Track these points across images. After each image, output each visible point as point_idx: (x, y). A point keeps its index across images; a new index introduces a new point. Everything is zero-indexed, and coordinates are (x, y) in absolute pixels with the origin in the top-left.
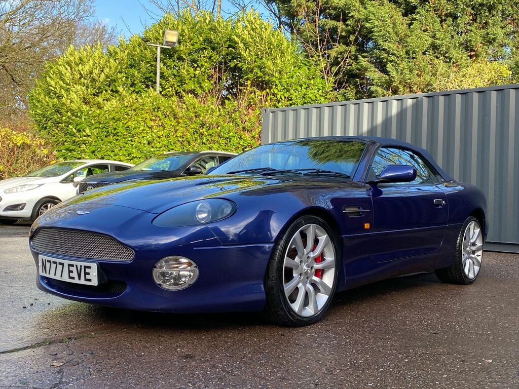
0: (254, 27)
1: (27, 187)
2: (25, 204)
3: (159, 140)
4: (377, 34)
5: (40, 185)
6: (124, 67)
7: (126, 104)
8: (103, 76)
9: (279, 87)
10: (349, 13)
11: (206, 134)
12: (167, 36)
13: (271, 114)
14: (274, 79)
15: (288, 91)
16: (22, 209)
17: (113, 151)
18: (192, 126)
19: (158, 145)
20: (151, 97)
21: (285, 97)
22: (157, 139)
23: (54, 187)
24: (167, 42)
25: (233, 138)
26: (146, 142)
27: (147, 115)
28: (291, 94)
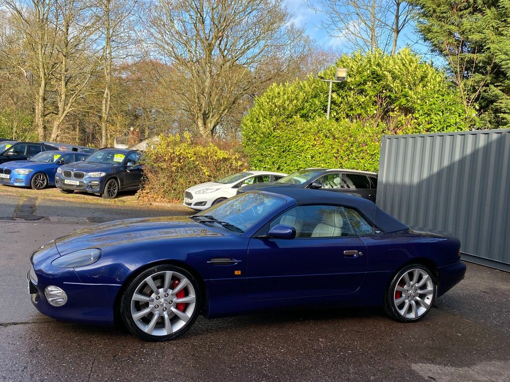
0: (404, 62)
1: (209, 191)
2: (206, 202)
3: (319, 155)
4: (506, 66)
5: (218, 189)
6: (310, 97)
7: (298, 128)
8: (291, 106)
9: (421, 112)
10: (485, 46)
11: (356, 151)
12: (338, 73)
13: (388, 140)
14: (417, 106)
15: (429, 115)
16: (204, 205)
17: (286, 163)
18: (345, 145)
19: (318, 159)
20: (316, 122)
21: (426, 121)
22: (318, 154)
23: (227, 190)
24: (338, 78)
25: (377, 155)
26: (309, 156)
27: (312, 136)
28: (431, 119)
